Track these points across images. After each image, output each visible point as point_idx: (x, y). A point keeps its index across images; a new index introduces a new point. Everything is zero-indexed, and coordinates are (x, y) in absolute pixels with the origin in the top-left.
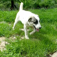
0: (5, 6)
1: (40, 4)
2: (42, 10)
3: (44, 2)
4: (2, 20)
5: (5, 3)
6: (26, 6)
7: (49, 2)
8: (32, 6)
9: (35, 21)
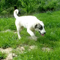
0: (8, 13)
1: (45, 7)
2: (48, 13)
3: (49, 5)
4: (7, 29)
5: (8, 10)
6: (29, 10)
7: (54, 4)
8: (36, 10)
9: (40, 27)
